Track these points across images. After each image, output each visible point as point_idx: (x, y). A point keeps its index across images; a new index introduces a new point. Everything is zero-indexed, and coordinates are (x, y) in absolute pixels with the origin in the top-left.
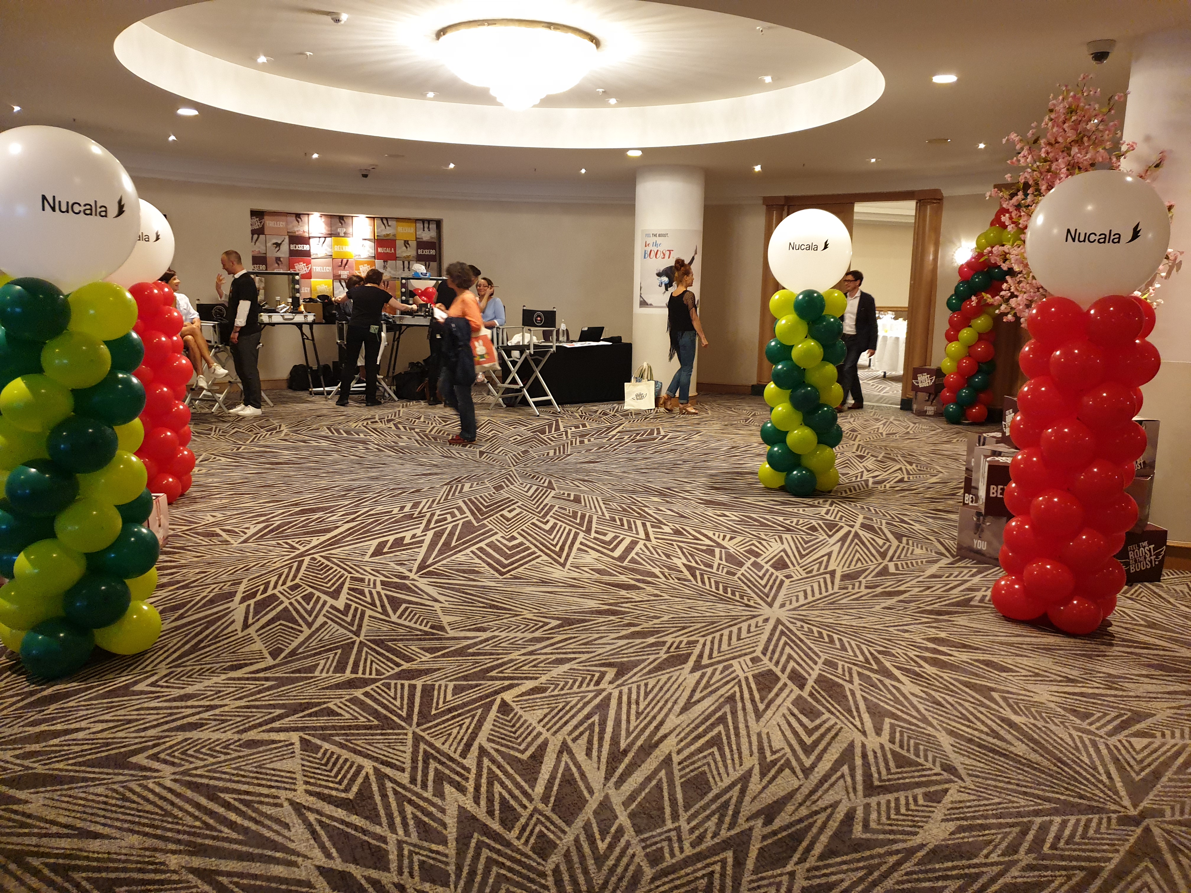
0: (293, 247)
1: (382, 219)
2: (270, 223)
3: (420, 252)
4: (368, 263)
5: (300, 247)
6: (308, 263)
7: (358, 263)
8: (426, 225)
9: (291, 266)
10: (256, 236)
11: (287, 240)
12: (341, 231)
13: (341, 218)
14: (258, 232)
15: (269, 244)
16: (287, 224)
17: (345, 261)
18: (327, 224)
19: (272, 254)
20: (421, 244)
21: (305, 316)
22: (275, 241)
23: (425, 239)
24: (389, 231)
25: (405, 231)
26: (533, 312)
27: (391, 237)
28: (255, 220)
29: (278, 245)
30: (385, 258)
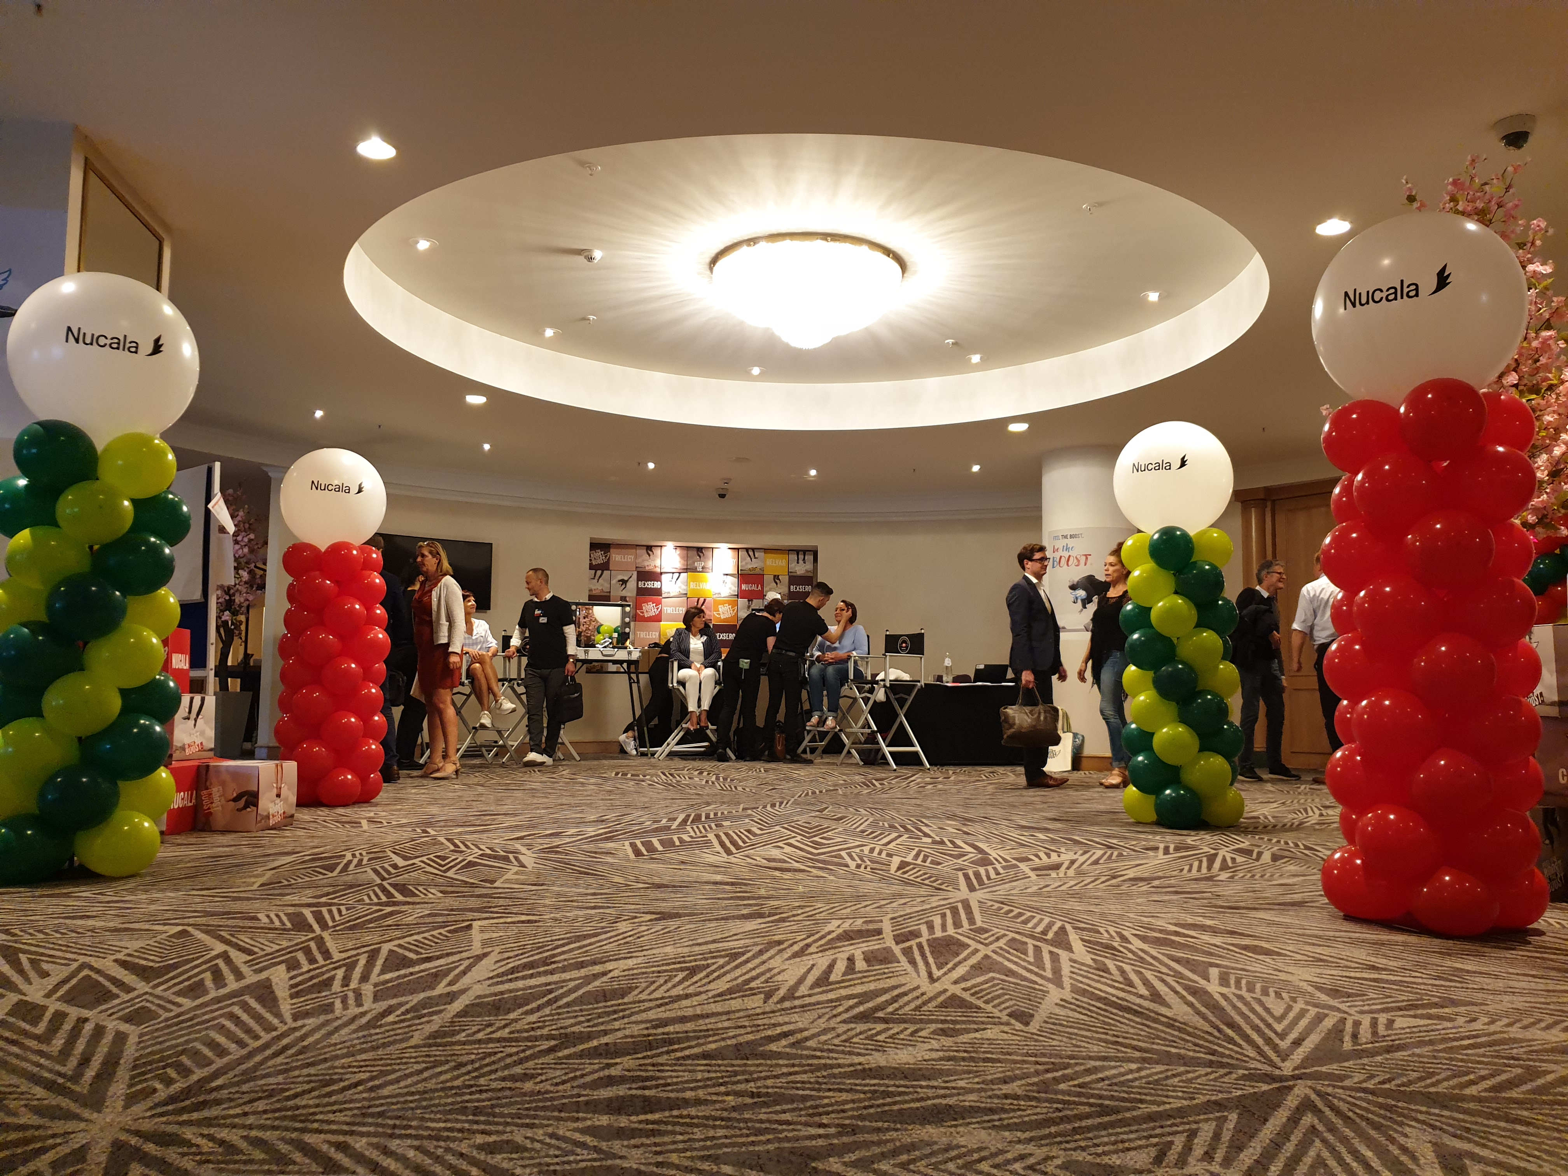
0: (641, 584)
1: (747, 550)
2: (616, 557)
3: (792, 588)
4: (729, 602)
5: (650, 585)
6: (658, 603)
7: (717, 603)
8: (801, 557)
9: (638, 606)
10: (599, 572)
11: (635, 576)
12: (699, 565)
13: (700, 550)
14: (600, 568)
15: (614, 582)
16: (636, 558)
17: (701, 600)
18: (682, 557)
19: (617, 592)
20: (794, 579)
21: (630, 653)
22: (620, 577)
23: (799, 573)
24: (755, 564)
25: (775, 564)
26: (896, 638)
27: (757, 571)
28: (599, 553)
29: (624, 582)
30: (749, 596)
